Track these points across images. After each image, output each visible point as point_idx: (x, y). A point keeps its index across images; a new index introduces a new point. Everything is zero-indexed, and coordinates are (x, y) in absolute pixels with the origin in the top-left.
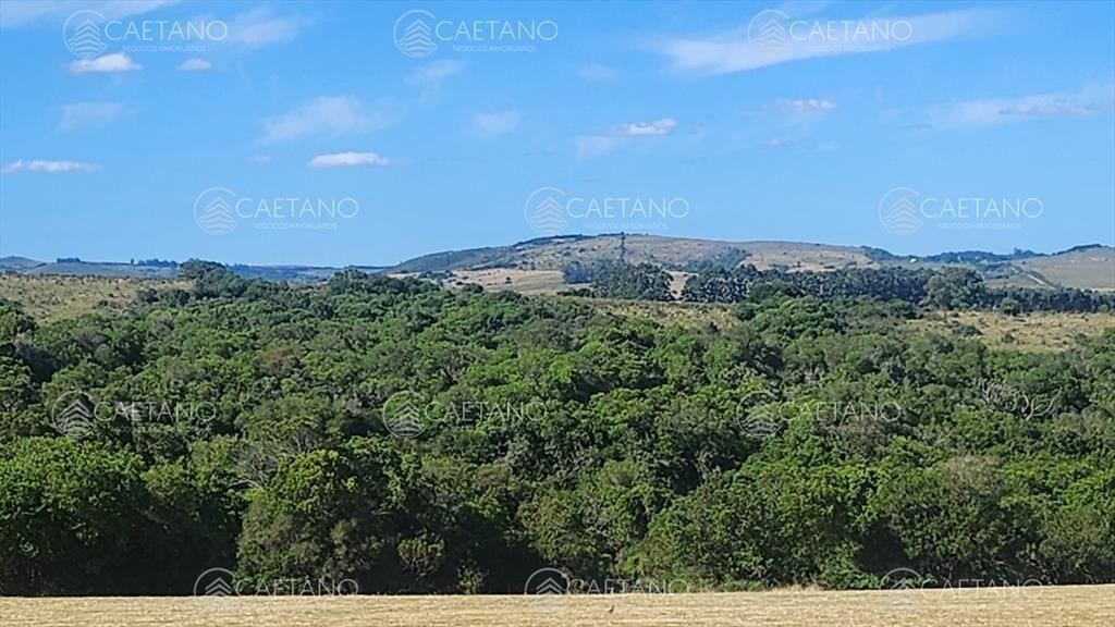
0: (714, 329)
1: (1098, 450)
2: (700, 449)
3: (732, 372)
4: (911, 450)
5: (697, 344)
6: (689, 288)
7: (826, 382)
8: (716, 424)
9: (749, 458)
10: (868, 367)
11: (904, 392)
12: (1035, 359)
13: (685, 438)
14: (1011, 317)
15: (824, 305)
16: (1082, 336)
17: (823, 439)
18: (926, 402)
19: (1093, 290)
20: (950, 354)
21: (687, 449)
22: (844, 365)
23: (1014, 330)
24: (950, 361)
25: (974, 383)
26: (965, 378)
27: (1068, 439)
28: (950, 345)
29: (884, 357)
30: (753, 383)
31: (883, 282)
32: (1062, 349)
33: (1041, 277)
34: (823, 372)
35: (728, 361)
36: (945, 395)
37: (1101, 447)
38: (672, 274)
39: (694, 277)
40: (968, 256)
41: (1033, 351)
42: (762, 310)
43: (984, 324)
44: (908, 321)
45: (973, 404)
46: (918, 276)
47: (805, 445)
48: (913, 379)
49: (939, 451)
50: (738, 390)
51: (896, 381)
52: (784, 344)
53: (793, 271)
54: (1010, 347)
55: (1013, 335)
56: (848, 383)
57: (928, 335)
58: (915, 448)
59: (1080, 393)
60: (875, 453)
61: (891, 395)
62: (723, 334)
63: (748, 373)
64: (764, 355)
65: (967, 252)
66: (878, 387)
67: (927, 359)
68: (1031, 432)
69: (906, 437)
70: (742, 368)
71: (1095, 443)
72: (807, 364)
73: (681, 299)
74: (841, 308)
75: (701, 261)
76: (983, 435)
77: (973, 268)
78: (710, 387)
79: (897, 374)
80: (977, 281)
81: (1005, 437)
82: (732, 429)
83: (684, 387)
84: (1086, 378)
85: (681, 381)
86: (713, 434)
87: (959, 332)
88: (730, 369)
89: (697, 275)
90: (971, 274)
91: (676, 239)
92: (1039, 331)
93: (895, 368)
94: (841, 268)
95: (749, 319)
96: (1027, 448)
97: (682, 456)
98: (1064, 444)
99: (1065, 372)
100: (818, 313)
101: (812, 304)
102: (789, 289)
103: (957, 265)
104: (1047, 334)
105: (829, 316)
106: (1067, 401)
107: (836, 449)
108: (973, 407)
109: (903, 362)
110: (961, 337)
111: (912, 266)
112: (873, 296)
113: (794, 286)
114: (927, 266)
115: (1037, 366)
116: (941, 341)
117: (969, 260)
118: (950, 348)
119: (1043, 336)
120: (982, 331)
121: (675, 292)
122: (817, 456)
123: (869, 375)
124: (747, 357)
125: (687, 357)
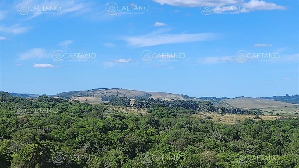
0: (142, 115)
1: (242, 151)
2: (136, 147)
3: (146, 127)
4: (193, 149)
5: (137, 119)
6: (135, 104)
7: (171, 130)
8: (141, 140)
9: (149, 150)
10: (182, 127)
11: (191, 133)
12: (226, 126)
13: (132, 144)
14: (220, 115)
15: (171, 109)
16: (239, 120)
17: (169, 145)
18: (197, 136)
19: (242, 108)
20: (204, 124)
21: (133, 147)
22: (176, 126)
23: (221, 118)
24: (203, 126)
25: (210, 132)
26: (208, 130)
27: (234, 148)
28: (204, 121)
29: (187, 124)
30: (151, 129)
31: (187, 104)
32: (234, 124)
33: (228, 104)
34: (170, 127)
35: (145, 123)
36: (202, 135)
37: (243, 150)
38: (131, 100)
39: (137, 101)
40: (210, 98)
41: (226, 124)
42: (154, 110)
43: (213, 116)
44: (193, 115)
45: (210, 137)
46: (196, 103)
47: (165, 147)
48: (194, 130)
49: (200, 150)
50: (147, 131)
51: (189, 130)
52: (160, 120)
53: (163, 100)
54: (219, 123)
55: (221, 119)
56: (177, 131)
57: (198, 118)
58: (194, 149)
59: (238, 135)
60: (183, 149)
61: (188, 134)
62: (144, 116)
63: (150, 127)
64: (155, 122)
65: (209, 97)
66: (185, 132)
67: (198, 125)
68: (225, 145)
69: (192, 146)
70: (148, 125)
71: (241, 149)
72: (166, 125)
73: (133, 106)
74: (175, 111)
75: (139, 96)
76: (212, 146)
77: (211, 101)
78: (140, 130)
79: (190, 129)
80: (212, 105)
81: (218, 147)
82: (145, 142)
83: (133, 130)
84: (240, 132)
85: (132, 128)
86: (140, 143)
87: (207, 118)
88: (145, 126)
89: (138, 100)
90: (210, 103)
91: (132, 91)
92: (228, 119)
93: (189, 127)
94: (176, 100)
95: (151, 112)
96: (224, 150)
97: (132, 149)
98: (233, 149)
99: (234, 130)
100: (169, 112)
101: (168, 109)
102: (162, 105)
103: (207, 100)
104: (229, 120)
105: (172, 112)
106: (234, 137)
107: (173, 148)
108: (210, 138)
109: (191, 125)
110: (207, 119)
111: (195, 100)
112: (184, 108)
113: (164, 104)
114: (198, 100)
115: (227, 128)
116: (202, 120)
117: (209, 99)
118: (204, 122)
119: (228, 120)
120: (213, 118)
121: (131, 105)
122: (168, 150)
123: (182, 129)
124: (150, 122)
125: (134, 122)
